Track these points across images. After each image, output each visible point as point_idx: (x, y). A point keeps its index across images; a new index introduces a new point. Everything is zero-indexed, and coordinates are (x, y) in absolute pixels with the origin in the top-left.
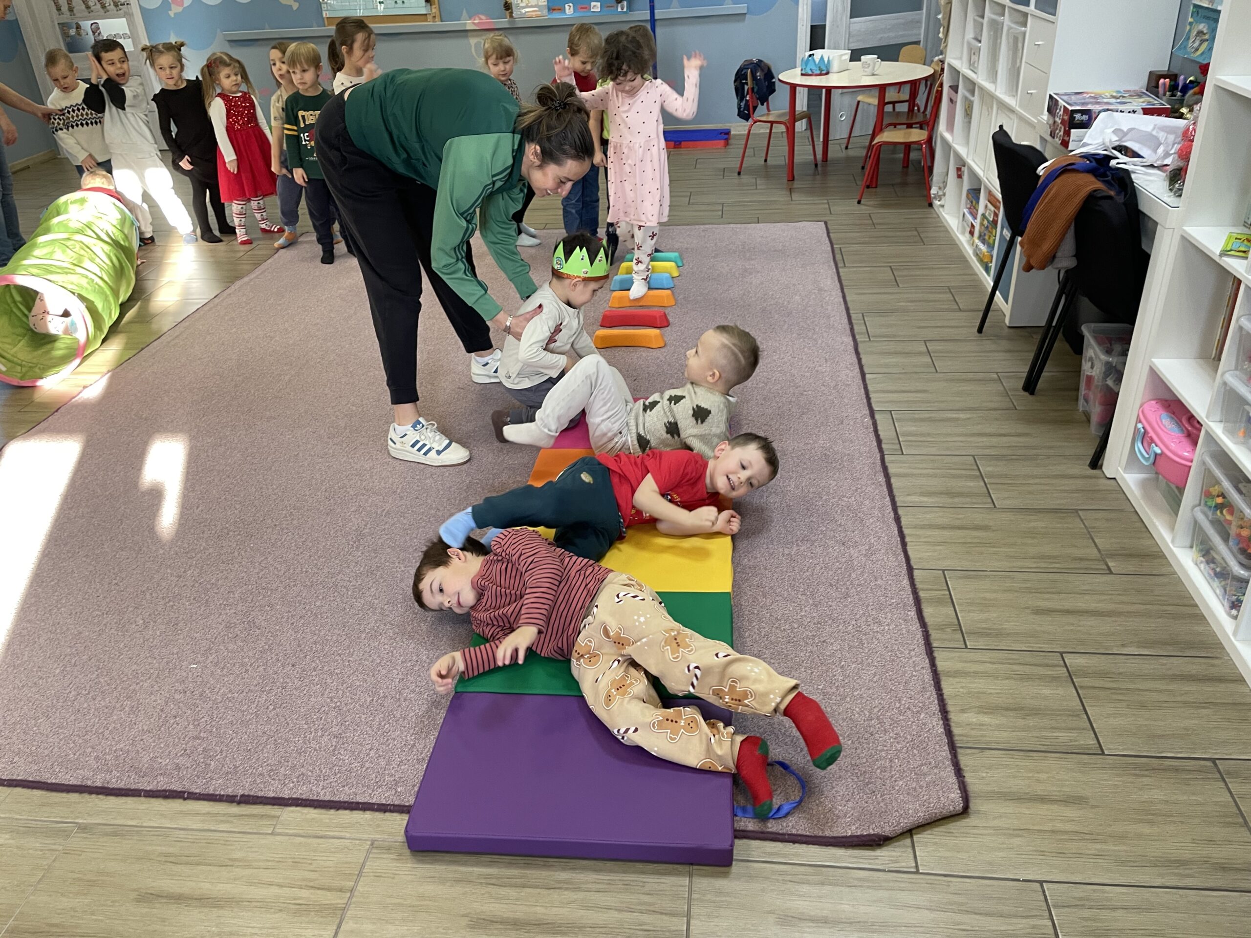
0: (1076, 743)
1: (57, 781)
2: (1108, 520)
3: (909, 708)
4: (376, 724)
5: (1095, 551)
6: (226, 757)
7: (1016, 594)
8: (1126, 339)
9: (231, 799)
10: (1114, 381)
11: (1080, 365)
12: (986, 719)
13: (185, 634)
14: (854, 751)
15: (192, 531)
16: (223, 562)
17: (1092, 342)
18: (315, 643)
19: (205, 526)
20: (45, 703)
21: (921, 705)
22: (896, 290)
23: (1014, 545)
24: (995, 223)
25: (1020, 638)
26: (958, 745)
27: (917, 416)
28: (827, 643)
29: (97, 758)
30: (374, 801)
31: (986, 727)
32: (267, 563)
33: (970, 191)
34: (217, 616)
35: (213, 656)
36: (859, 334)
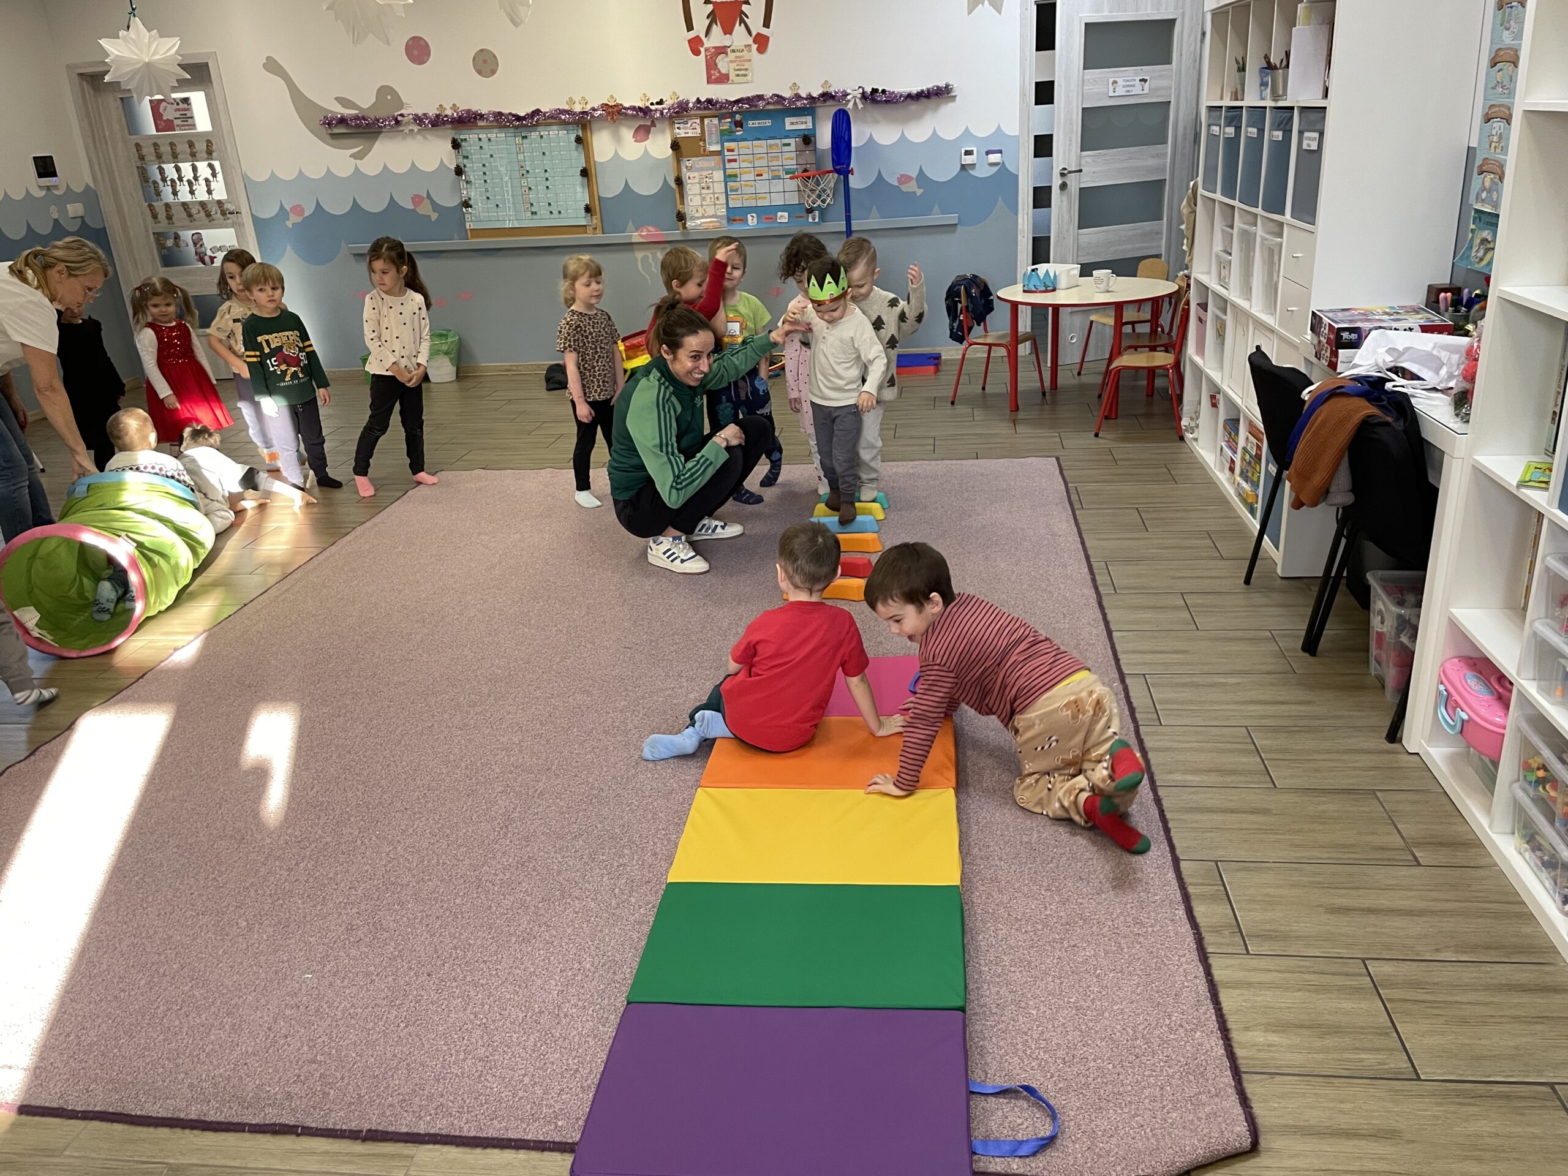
0: (1386, 1067)
1: (143, 1113)
2: (1411, 802)
3: (1182, 1026)
4: (530, 1043)
5: (1399, 839)
6: (348, 1084)
7: (1305, 890)
8: (1415, 588)
9: (354, 1135)
10: (1410, 638)
11: (1368, 622)
12: (1274, 1038)
13: (297, 937)
14: (1116, 1076)
15: (305, 816)
16: (343, 853)
17: (1380, 591)
18: (455, 948)
19: (321, 810)
20: (127, 1021)
21: (1195, 1021)
22: (1145, 535)
23: (1300, 831)
24: (1258, 457)
25: (1313, 942)
26: (1243, 1070)
27: (1177, 681)
28: (1078, 947)
29: (191, 1085)
30: (529, 1138)
31: (1275, 1048)
32: (396, 854)
33: (1227, 422)
34: (336, 916)
35: (332, 964)
36: (1103, 585)
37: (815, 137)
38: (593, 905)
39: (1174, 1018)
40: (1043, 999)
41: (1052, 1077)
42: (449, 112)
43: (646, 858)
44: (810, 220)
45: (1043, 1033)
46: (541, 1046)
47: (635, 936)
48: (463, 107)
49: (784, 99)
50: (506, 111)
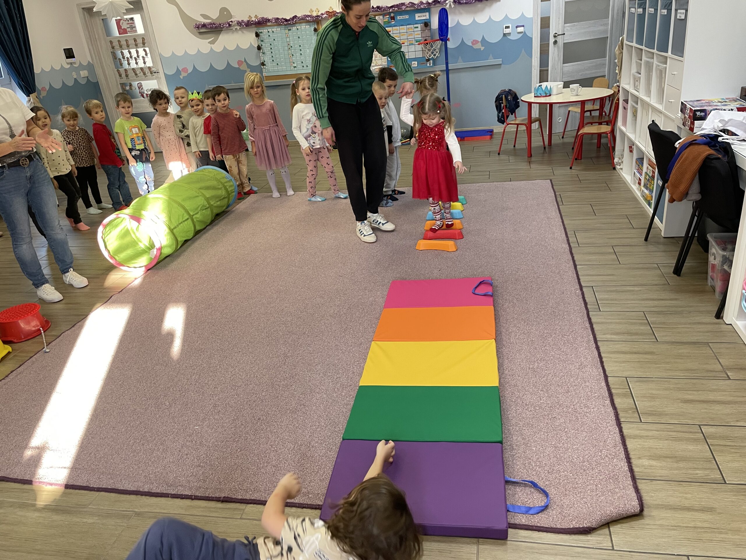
0: (709, 477)
2: (727, 348)
3: (607, 456)
4: (296, 459)
5: (720, 367)
6: (215, 476)
7: (671, 391)
8: (733, 242)
9: (218, 500)
10: (729, 267)
11: (708, 259)
12: (654, 463)
13: (192, 410)
14: (574, 480)
15: (194, 355)
16: (212, 372)
17: (714, 243)
19: (201, 352)
20: (117, 447)
21: (614, 454)
22: (594, 217)
23: (668, 363)
24: (653, 177)
25: (674, 417)
26: (637, 478)
27: (608, 289)
28: (556, 418)
29: (145, 476)
30: (296, 502)
31: (654, 468)
32: (235, 372)
33: (637, 160)
34: (208, 400)
35: (207, 422)
36: (572, 242)
37: (430, 23)
38: (325, 396)
39: (603, 452)
40: (539, 443)
41: (542, 479)
42: (253, 19)
43: (349, 374)
44: (428, 65)
45: (538, 459)
46: (302, 460)
47: (344, 410)
48: (260, 16)
49: (415, 4)
50: (280, 17)
